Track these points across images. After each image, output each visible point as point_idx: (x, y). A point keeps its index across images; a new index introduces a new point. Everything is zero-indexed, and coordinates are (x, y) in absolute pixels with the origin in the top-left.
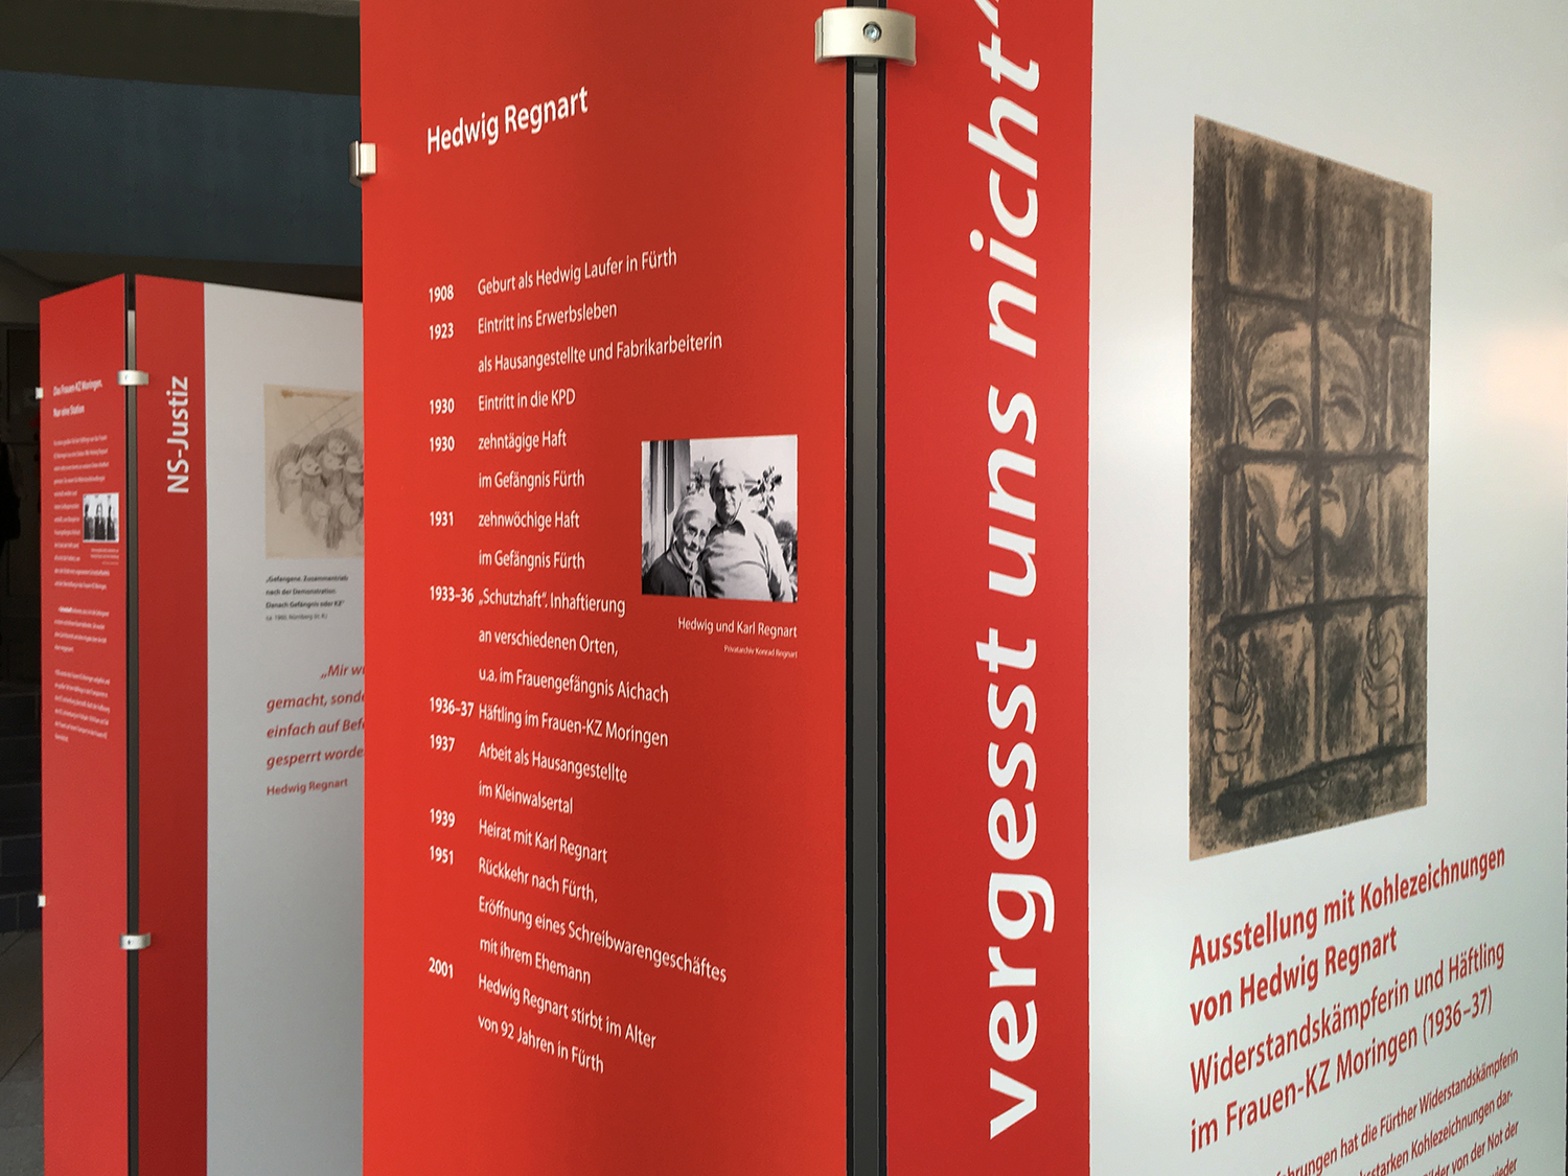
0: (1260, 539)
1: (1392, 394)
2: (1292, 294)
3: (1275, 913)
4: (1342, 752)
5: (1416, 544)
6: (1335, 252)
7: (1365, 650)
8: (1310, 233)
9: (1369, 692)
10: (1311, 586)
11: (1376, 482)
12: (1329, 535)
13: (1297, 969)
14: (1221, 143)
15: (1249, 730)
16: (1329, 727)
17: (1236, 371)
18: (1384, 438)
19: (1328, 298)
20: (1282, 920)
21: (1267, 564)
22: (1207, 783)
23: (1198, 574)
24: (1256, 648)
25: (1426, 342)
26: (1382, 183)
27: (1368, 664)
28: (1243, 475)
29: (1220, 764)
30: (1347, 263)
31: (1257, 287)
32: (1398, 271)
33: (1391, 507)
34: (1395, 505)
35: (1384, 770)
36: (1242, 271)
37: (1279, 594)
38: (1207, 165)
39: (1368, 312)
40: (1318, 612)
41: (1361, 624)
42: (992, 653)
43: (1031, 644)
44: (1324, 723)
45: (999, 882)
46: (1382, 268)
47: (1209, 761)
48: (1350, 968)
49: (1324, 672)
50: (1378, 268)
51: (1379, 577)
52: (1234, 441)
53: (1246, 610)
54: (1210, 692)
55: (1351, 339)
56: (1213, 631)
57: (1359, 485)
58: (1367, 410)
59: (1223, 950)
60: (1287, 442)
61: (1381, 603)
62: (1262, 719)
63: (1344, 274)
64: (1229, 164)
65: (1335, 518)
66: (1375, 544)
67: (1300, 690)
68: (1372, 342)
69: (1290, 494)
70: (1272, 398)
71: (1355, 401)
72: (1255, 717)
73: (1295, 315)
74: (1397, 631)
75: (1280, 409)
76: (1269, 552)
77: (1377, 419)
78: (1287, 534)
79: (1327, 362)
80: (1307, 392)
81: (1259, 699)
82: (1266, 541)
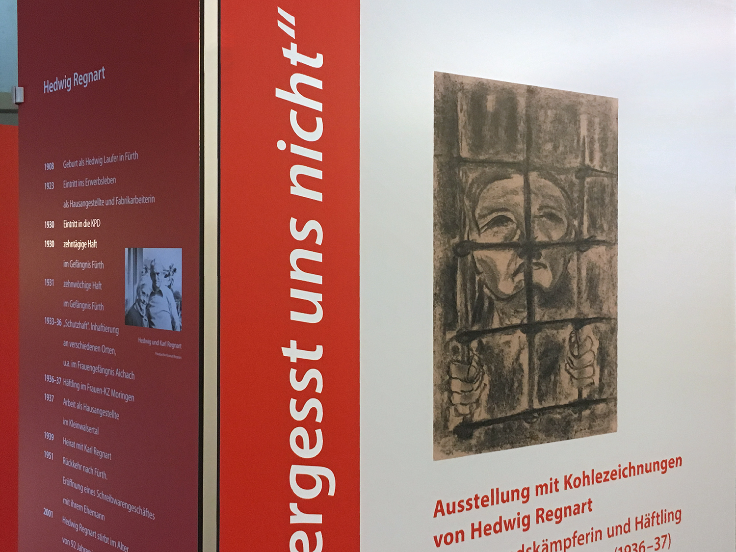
0: (486, 290)
1: (588, 208)
2: (508, 159)
3: (497, 489)
4: (549, 403)
5: (608, 289)
6: (542, 135)
7: (568, 348)
8: (522, 127)
9: (571, 371)
10: (525, 314)
11: (575, 258)
12: (539, 287)
13: (514, 519)
14: (454, 84)
15: (479, 391)
16: (539, 389)
17: (467, 203)
18: (581, 232)
19: (535, 160)
20: (502, 494)
21: (491, 304)
22: (446, 420)
23: (440, 310)
24: (481, 348)
25: (615, 179)
26: (578, 95)
27: (570, 355)
28: (473, 257)
29: (456, 410)
30: (551, 140)
31: (482, 157)
32: (592, 142)
33: (588, 270)
34: (591, 269)
35: (583, 413)
36: (471, 150)
37: (500, 319)
38: (443, 97)
39: (568, 166)
40: (530, 328)
41: (565, 334)
42: (292, 352)
43: (320, 348)
44: (536, 388)
45: (296, 470)
46: (578, 141)
47: (448, 408)
48: (555, 520)
49: (536, 360)
50: (575, 141)
51: (579, 308)
52: (466, 239)
53: (475, 328)
54: (448, 372)
55: (556, 182)
56: (451, 340)
57: (562, 259)
58: (568, 219)
59: (457, 508)
60: (506, 238)
61: (579, 323)
62: (488, 387)
63: (549, 146)
64: (460, 94)
65: (544, 278)
66: (575, 290)
67: (517, 369)
68: (572, 182)
69: (508, 266)
70: (494, 215)
71: (559, 214)
72: (483, 385)
73: (510, 170)
74: (593, 337)
75: (501, 221)
76: (493, 297)
77: (576, 223)
78: (506, 287)
79: (536, 194)
80: (521, 211)
81: (486, 375)
82: (491, 291)
